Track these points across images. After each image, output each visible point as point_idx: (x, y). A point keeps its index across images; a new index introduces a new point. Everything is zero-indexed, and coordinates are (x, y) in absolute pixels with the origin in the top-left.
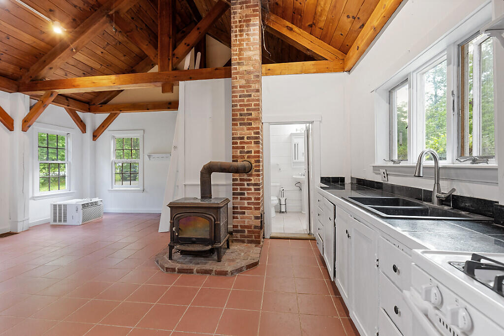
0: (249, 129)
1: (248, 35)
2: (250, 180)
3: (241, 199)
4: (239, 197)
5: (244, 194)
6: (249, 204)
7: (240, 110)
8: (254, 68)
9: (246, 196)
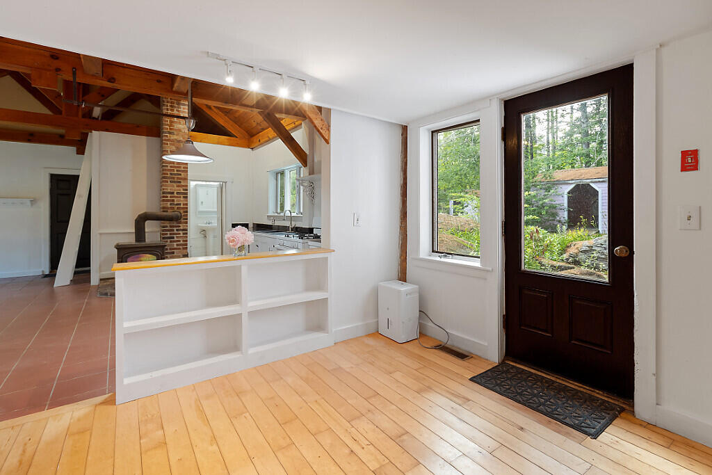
0: (178, 186)
1: (178, 111)
2: (180, 226)
3: (171, 242)
4: (169, 240)
5: (173, 238)
6: (177, 245)
7: (171, 170)
8: (184, 138)
9: (176, 239)
